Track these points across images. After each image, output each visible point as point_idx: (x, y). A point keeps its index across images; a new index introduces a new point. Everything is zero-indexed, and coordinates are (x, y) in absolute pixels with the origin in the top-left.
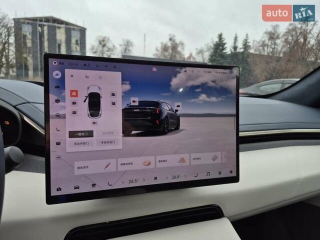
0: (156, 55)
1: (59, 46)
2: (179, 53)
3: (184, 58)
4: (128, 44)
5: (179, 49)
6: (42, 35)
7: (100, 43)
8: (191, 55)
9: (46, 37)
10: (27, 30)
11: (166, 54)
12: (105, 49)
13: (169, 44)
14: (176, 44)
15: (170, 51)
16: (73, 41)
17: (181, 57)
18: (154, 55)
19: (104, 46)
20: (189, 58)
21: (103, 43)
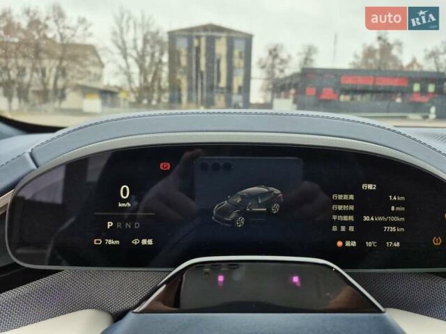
0: (354, 64)
1: (219, 62)
2: (394, 59)
3: (402, 66)
4: (310, 52)
5: (394, 52)
6: (198, 49)
7: (270, 53)
8: (414, 61)
9: (203, 51)
10: (182, 45)
11: (371, 61)
12: (277, 61)
13: (377, 46)
14: (388, 44)
15: (378, 56)
16: (236, 53)
17: (396, 65)
18: (350, 64)
19: (275, 57)
20: (411, 65)
21: (273, 53)
